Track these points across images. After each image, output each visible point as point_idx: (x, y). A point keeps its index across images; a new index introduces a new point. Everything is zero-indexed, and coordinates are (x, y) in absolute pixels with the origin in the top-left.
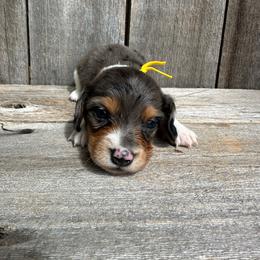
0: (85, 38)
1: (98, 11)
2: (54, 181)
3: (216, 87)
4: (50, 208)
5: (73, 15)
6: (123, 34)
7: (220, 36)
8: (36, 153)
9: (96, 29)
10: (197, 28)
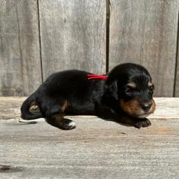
0: (79, 65)
1: (87, 46)
2: (42, 147)
3: (174, 96)
4: (36, 159)
5: (70, 49)
6: (105, 61)
7: (174, 60)
8: (35, 134)
9: (86, 58)
10: (157, 54)
